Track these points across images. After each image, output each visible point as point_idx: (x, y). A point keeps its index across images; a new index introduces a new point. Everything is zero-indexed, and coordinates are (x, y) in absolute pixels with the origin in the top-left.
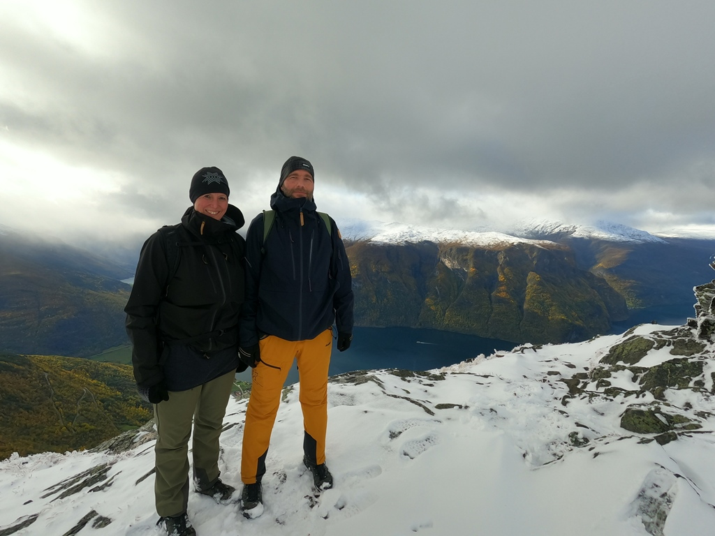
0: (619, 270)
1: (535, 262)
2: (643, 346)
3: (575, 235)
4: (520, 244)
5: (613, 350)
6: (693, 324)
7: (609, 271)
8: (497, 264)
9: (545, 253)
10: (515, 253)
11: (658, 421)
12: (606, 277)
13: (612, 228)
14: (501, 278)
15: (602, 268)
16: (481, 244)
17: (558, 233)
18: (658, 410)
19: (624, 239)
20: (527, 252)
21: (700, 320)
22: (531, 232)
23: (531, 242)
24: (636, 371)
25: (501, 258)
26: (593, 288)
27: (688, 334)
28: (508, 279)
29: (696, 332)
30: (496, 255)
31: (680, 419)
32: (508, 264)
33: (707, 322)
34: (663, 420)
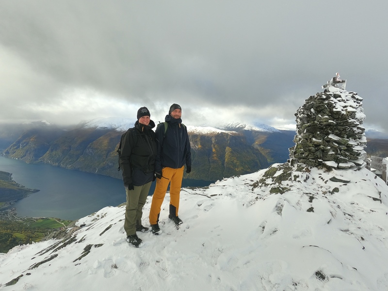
0: (264, 145)
1: (229, 142)
2: (275, 170)
3: (246, 129)
4: (222, 133)
5: (266, 173)
6: (289, 161)
7: (260, 145)
8: (212, 143)
9: (233, 137)
10: (220, 137)
11: (280, 190)
12: (259, 148)
13: (260, 126)
14: (214, 150)
15: (257, 144)
16: (204, 133)
17: (238, 128)
18: (280, 187)
19: (265, 130)
20: (225, 137)
21: (291, 160)
22: (227, 127)
23: (227, 132)
24: (273, 178)
25: (213, 140)
26: (254, 153)
27: (288, 165)
28: (217, 151)
29: (290, 164)
30: (211, 138)
31: (286, 188)
32: (217, 143)
33: (292, 160)
34: (281, 189)
